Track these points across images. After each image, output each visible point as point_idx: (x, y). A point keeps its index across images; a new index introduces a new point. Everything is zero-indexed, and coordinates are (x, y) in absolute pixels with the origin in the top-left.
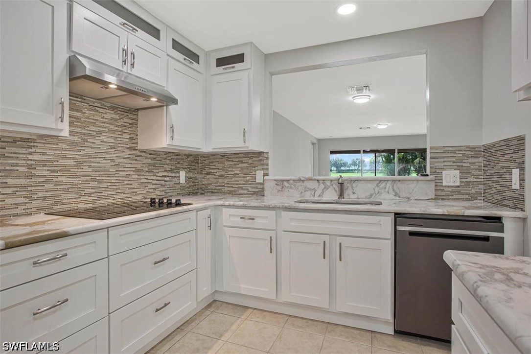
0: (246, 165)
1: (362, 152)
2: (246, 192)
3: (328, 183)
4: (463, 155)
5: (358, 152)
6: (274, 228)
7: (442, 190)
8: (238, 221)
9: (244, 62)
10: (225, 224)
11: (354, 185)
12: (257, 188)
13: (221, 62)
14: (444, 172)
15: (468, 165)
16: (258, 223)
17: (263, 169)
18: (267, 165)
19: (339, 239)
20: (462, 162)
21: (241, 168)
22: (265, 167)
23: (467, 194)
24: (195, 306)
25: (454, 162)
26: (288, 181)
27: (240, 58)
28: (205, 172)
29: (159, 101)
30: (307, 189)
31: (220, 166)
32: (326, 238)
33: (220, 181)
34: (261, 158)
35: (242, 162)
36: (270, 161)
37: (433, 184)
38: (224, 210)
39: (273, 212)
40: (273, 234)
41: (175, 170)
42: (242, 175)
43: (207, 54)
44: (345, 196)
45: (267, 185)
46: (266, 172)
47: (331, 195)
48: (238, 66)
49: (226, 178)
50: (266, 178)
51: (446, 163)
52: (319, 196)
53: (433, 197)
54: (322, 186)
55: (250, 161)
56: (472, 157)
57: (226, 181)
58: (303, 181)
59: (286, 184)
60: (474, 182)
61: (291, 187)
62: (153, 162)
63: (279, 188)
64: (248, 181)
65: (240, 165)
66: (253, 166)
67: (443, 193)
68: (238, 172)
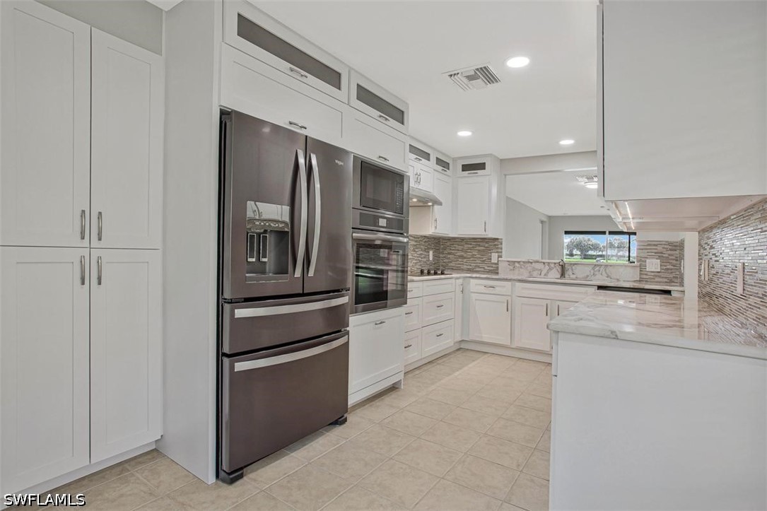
0: (482, 248)
1: (607, 233)
2: (482, 269)
3: (552, 265)
4: (664, 248)
5: (604, 233)
6: (510, 294)
7: (646, 274)
8: (482, 289)
9: (485, 169)
10: (472, 291)
11: (573, 267)
12: (492, 267)
13: (466, 168)
14: (648, 260)
15: (667, 256)
16: (498, 290)
17: (497, 252)
18: (501, 249)
19: (558, 303)
20: (662, 253)
21: (479, 250)
22: (500, 250)
23: (666, 278)
24: (452, 344)
25: (656, 253)
26: (519, 262)
27: (481, 166)
28: (445, 252)
29: (419, 201)
30: (534, 269)
31: (460, 248)
32: (549, 302)
33: (460, 260)
34: (496, 243)
35: (479, 246)
36: (503, 246)
37: (638, 269)
38: (472, 280)
39: (510, 283)
40: (509, 298)
41: (427, 250)
42: (479, 256)
43: (455, 160)
44: (566, 276)
45: (501, 266)
46: (500, 254)
47: (554, 275)
48: (480, 172)
49: (465, 258)
50: (500, 259)
51: (650, 254)
52: (545, 275)
53: (638, 279)
54: (547, 267)
55: (487, 245)
56: (671, 250)
57: (465, 260)
58: (531, 263)
59: (517, 265)
60: (672, 269)
61: (521, 268)
62: (415, 243)
63: (512, 268)
64: (485, 261)
65: (477, 248)
66: (488, 250)
67: (647, 277)
68: (476, 253)
